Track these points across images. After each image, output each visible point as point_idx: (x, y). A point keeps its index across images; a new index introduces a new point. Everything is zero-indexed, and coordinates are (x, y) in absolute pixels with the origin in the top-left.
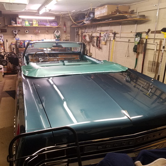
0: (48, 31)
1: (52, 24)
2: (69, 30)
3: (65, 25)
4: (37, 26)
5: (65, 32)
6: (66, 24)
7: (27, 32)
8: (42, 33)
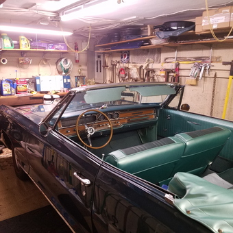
0: (46, 60)
1: (57, 47)
2: (83, 58)
3: (76, 49)
4: (28, 49)
5: (77, 61)
6: (79, 47)
7: (4, 61)
8: (35, 63)
